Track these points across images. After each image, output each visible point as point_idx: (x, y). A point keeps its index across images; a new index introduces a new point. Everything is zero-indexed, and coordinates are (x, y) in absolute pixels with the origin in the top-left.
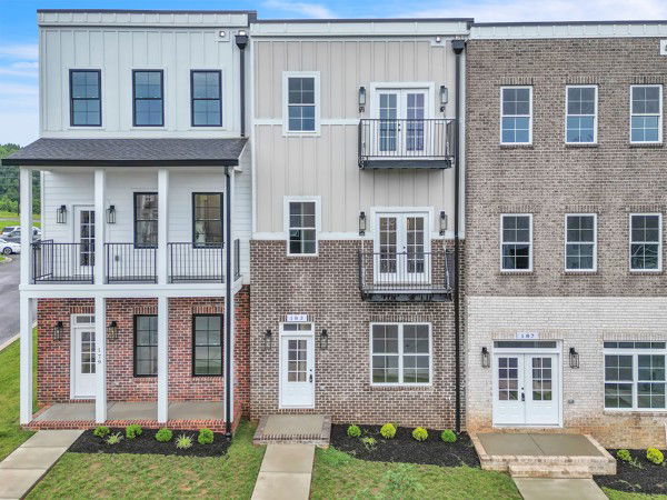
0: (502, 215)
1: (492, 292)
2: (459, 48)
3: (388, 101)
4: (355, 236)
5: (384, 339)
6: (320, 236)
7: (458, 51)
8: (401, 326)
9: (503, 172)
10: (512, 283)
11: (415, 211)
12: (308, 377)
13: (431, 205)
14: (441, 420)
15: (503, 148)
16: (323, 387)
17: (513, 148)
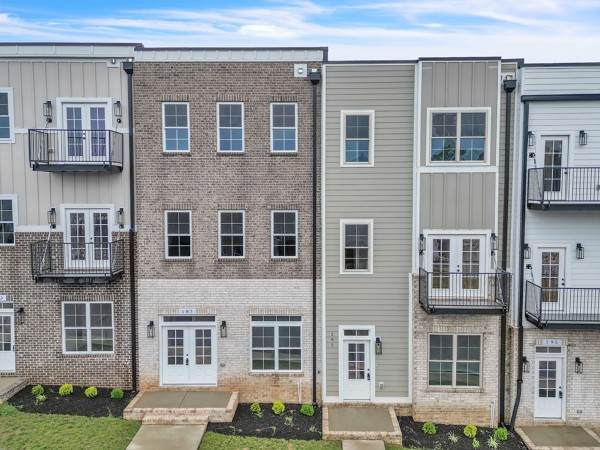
0: (166, 212)
1: (158, 276)
3: (74, 114)
4: (47, 228)
5: (75, 316)
6: (17, 229)
7: (130, 72)
8: (88, 304)
9: (165, 175)
10: (174, 268)
11: (100, 207)
12: (12, 347)
14: (121, 381)
15: (165, 155)
16: (21, 355)
17: (176, 154)
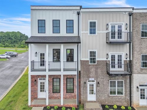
0: (141, 55)
1: (139, 73)
2: (130, 14)
3: (113, 27)
4: (105, 59)
5: (113, 84)
6: (97, 59)
7: (130, 15)
8: (116, 81)
9: (142, 44)
10: (144, 71)
11: (120, 53)
12: (94, 93)
13: (123, 52)
14: (126, 104)
15: (141, 38)
16: (98, 96)
17: (144, 38)
